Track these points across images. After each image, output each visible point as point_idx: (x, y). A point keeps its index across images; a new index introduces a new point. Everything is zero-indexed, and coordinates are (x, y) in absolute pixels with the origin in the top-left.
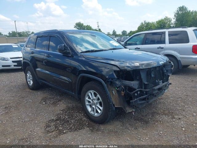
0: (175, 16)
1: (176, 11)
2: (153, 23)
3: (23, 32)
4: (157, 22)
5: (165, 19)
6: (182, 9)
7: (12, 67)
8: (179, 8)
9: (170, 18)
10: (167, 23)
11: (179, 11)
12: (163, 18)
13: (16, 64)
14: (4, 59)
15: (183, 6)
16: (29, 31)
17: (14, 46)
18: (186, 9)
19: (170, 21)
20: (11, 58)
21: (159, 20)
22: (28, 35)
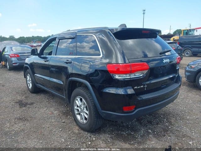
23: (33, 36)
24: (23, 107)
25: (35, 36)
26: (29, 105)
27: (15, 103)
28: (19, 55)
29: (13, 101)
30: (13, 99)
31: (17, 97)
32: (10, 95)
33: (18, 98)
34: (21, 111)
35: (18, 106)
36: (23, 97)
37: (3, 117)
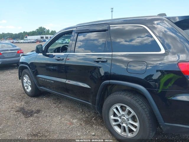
23: (3, 33)
24: (29, 116)
25: (5, 33)
26: (35, 113)
27: (16, 112)
28: (2, 52)
29: (13, 109)
30: (11, 107)
31: (14, 103)
32: (4, 102)
33: (17, 105)
34: (29, 123)
35: (23, 117)
36: (23, 103)
37: (10, 134)
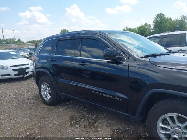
0: (154, 22)
1: (155, 18)
2: (134, 29)
3: (10, 40)
4: (138, 28)
5: (145, 25)
6: (160, 16)
7: (13, 76)
8: (157, 14)
9: (149, 24)
10: (147, 29)
11: (158, 17)
12: (143, 25)
13: (17, 72)
14: (3, 68)
15: (160, 13)
16: (15, 38)
17: (12, 53)
18: (163, 16)
19: (150, 27)
20: (11, 66)
21: (140, 26)
22: (15, 42)
